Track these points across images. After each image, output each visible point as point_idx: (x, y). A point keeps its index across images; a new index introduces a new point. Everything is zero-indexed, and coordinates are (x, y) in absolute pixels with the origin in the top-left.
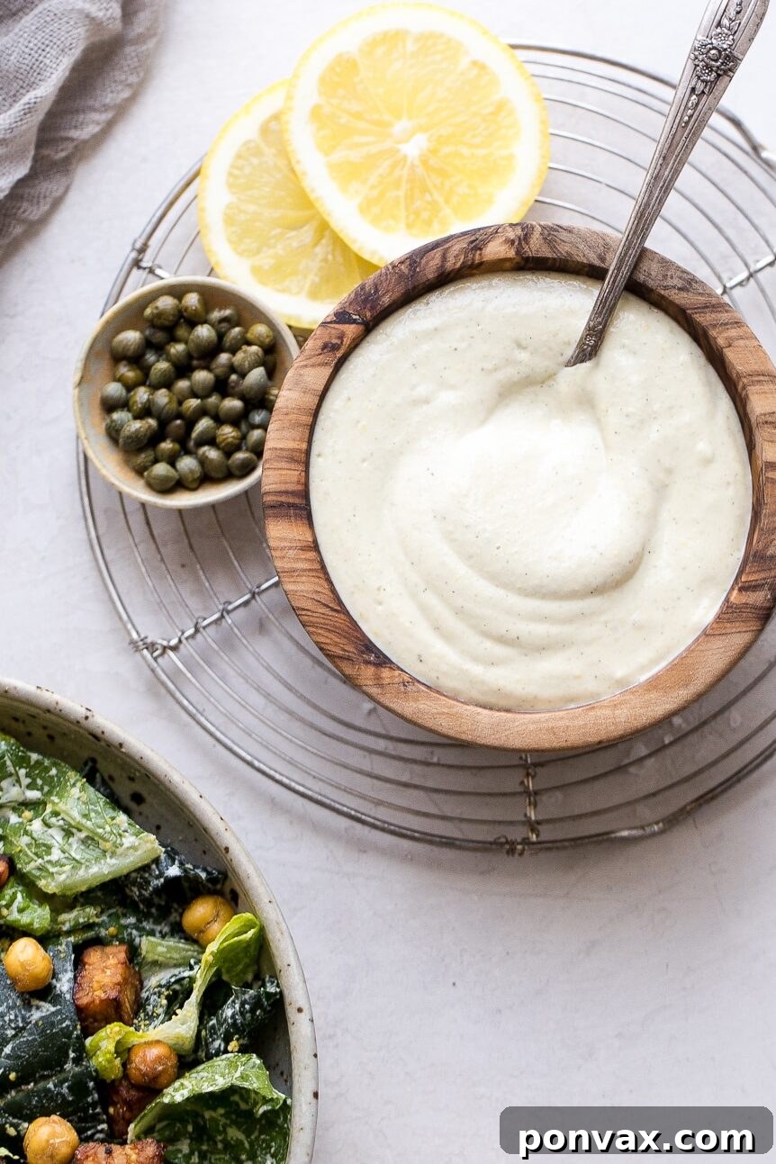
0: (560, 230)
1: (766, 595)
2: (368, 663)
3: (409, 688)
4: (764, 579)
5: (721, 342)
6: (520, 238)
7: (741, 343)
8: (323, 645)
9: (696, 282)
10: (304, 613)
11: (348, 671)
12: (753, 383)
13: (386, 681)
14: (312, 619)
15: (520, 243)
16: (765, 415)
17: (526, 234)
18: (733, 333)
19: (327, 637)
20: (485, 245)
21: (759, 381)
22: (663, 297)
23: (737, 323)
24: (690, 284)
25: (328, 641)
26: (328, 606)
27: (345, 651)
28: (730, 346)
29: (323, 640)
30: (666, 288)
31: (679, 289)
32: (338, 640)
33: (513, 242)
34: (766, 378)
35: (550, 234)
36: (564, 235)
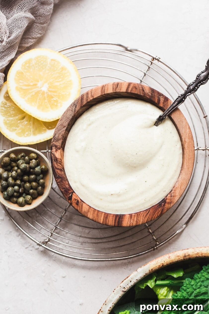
0: (55, 137)
1: (162, 97)
2: (164, 205)
3: (173, 195)
4: (157, 97)
5: (91, 99)
6: (56, 148)
7: (93, 93)
8: (158, 216)
9: (75, 103)
10: (148, 220)
11: (165, 210)
12: (104, 92)
13: (170, 201)
14: (150, 218)
15: (57, 148)
16: (113, 90)
17: (55, 146)
18: (90, 96)
19: (156, 215)
20: (56, 157)
21: (104, 90)
22: (77, 112)
23: (87, 94)
24: (75, 104)
25: (157, 215)
26: (147, 214)
27: (160, 210)
28: (93, 96)
29: (156, 216)
30: (75, 111)
31: (76, 107)
32: (157, 212)
33: (56, 150)
34: (103, 88)
35: (56, 140)
36: (57, 136)
